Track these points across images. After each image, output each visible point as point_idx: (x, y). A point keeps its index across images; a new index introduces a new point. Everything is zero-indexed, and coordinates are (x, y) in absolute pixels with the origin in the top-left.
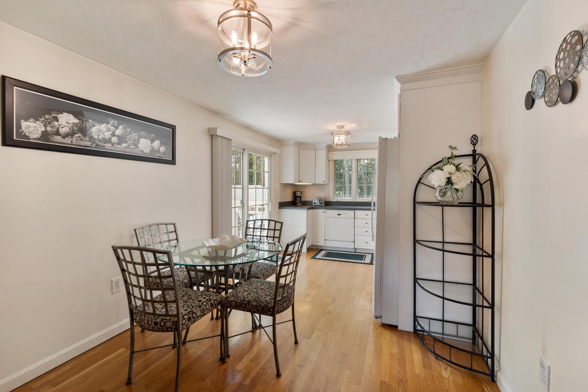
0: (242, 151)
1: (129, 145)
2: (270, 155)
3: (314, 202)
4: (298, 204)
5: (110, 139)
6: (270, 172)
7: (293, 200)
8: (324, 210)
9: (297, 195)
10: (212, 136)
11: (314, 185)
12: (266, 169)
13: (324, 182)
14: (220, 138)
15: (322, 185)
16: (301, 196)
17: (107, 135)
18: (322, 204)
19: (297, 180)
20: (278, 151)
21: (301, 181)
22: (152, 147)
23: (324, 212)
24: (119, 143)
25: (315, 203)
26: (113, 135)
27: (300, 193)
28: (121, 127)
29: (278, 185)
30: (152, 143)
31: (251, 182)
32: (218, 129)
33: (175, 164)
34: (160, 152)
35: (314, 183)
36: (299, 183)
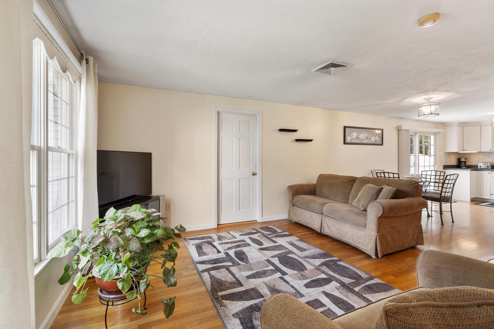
0: (414, 134)
1: (369, 140)
2: (435, 134)
3: (479, 165)
4: (463, 167)
5: (364, 138)
6: (435, 145)
7: (458, 164)
8: (490, 172)
9: (461, 161)
10: (398, 130)
11: (480, 153)
12: (432, 143)
13: (490, 150)
14: (403, 131)
15: (489, 152)
16: (465, 162)
17: (363, 137)
18: (488, 167)
19: (461, 149)
20: (442, 131)
21: (465, 150)
22: (375, 139)
23: (489, 173)
24: (366, 140)
25: (481, 167)
26: (365, 137)
27: (465, 159)
28: (367, 134)
29: (443, 153)
30: (375, 138)
31: (421, 152)
32: (402, 127)
33: (383, 145)
34: (378, 141)
35: (480, 151)
36: (463, 151)
